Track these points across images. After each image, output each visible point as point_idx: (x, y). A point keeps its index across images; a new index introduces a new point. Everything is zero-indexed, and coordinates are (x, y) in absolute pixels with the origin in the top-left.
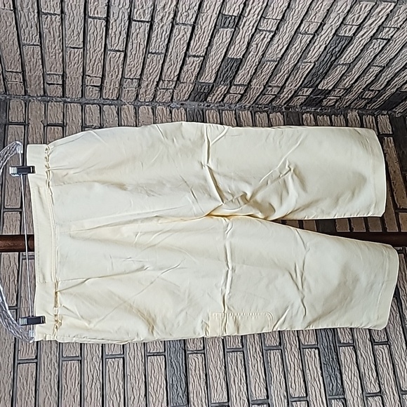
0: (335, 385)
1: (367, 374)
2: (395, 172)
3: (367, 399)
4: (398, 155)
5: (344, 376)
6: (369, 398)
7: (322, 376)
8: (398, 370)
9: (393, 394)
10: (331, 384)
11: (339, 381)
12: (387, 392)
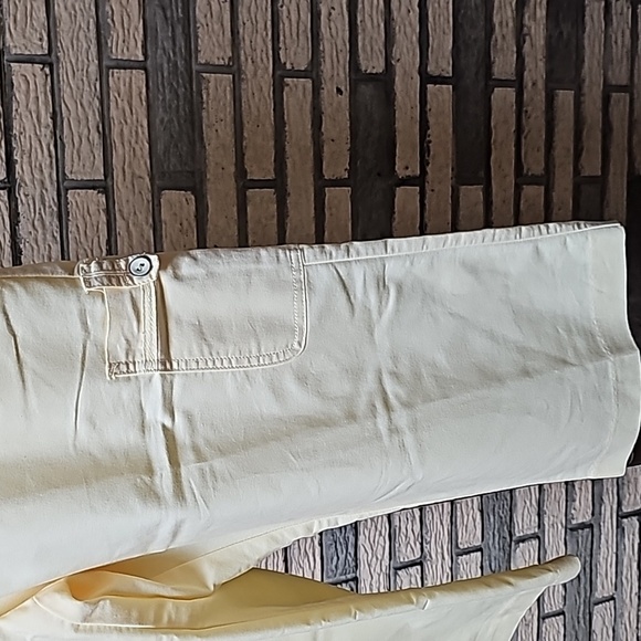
0: (342, 557)
1: (403, 530)
2: (534, 84)
3: (396, 574)
4: (549, 39)
5: (361, 538)
6: (400, 572)
7: (321, 545)
8: (459, 513)
9: (443, 558)
10: (335, 558)
11: (351, 550)
12: (434, 556)
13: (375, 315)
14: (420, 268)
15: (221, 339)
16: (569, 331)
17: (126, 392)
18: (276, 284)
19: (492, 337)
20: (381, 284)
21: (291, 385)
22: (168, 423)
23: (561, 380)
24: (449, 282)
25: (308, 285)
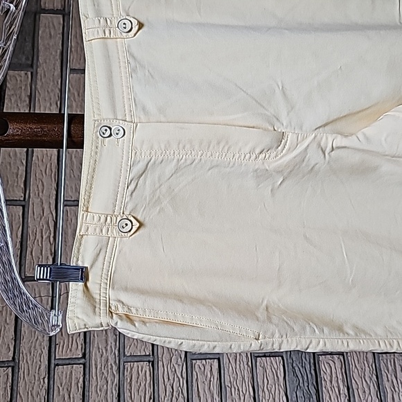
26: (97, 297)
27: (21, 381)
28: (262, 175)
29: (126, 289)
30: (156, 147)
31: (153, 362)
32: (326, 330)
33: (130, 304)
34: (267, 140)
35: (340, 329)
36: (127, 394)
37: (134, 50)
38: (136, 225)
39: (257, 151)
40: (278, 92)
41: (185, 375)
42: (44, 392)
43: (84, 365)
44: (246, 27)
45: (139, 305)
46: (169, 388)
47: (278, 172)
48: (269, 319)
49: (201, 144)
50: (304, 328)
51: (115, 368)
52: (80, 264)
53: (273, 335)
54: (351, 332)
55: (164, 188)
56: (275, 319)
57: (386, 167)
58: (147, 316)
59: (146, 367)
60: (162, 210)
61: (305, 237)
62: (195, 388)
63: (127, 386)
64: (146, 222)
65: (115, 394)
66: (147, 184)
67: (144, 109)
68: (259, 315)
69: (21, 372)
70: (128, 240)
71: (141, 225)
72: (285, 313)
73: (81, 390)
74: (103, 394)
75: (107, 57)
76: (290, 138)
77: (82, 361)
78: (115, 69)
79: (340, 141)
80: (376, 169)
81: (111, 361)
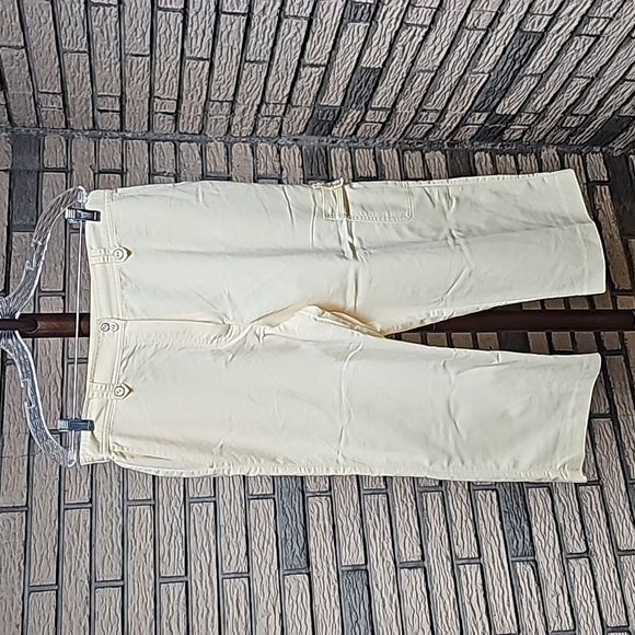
0: (521, 541)
1: (568, 526)
3: (567, 562)
4: (617, 211)
5: (534, 529)
6: (571, 561)
7: (503, 529)
8: (614, 521)
9: (607, 555)
10: (515, 541)
11: (527, 537)
12: (598, 552)
13: (446, 209)
14: (467, 191)
15: (372, 210)
16: (553, 217)
17: (332, 225)
18: (395, 192)
19: (510, 219)
20: (447, 196)
21: (406, 231)
22: (351, 241)
23: (548, 232)
24: (483, 197)
25: (411, 193)
26: (100, 441)
27: (34, 523)
28: (217, 353)
29: (120, 435)
30: (140, 336)
31: (154, 506)
32: (262, 461)
33: (122, 444)
34: (218, 330)
35: (274, 460)
36: (130, 534)
37: (124, 270)
38: (127, 390)
39: (212, 338)
40: (225, 297)
41: (183, 517)
42: (55, 533)
43: (91, 509)
44: (202, 253)
45: (129, 445)
46: (168, 528)
47: (229, 351)
48: (221, 454)
49: (172, 333)
50: (246, 460)
51: (119, 511)
52: (88, 418)
53: (223, 464)
54: (281, 462)
55: (147, 364)
56: (225, 454)
57: (304, 346)
58: (135, 453)
59: (148, 510)
60: (146, 379)
61: (249, 396)
62: (192, 527)
63: (130, 527)
64: (134, 388)
65: (120, 534)
66: (135, 361)
67: (132, 310)
68: (214, 451)
69: (34, 515)
70: (121, 401)
71: (131, 390)
72: (233, 449)
73: (88, 531)
74: (109, 534)
75: (106, 275)
76: (235, 328)
77: (90, 505)
78: (112, 284)
79: (268, 330)
80: (298, 347)
81: (115, 505)
